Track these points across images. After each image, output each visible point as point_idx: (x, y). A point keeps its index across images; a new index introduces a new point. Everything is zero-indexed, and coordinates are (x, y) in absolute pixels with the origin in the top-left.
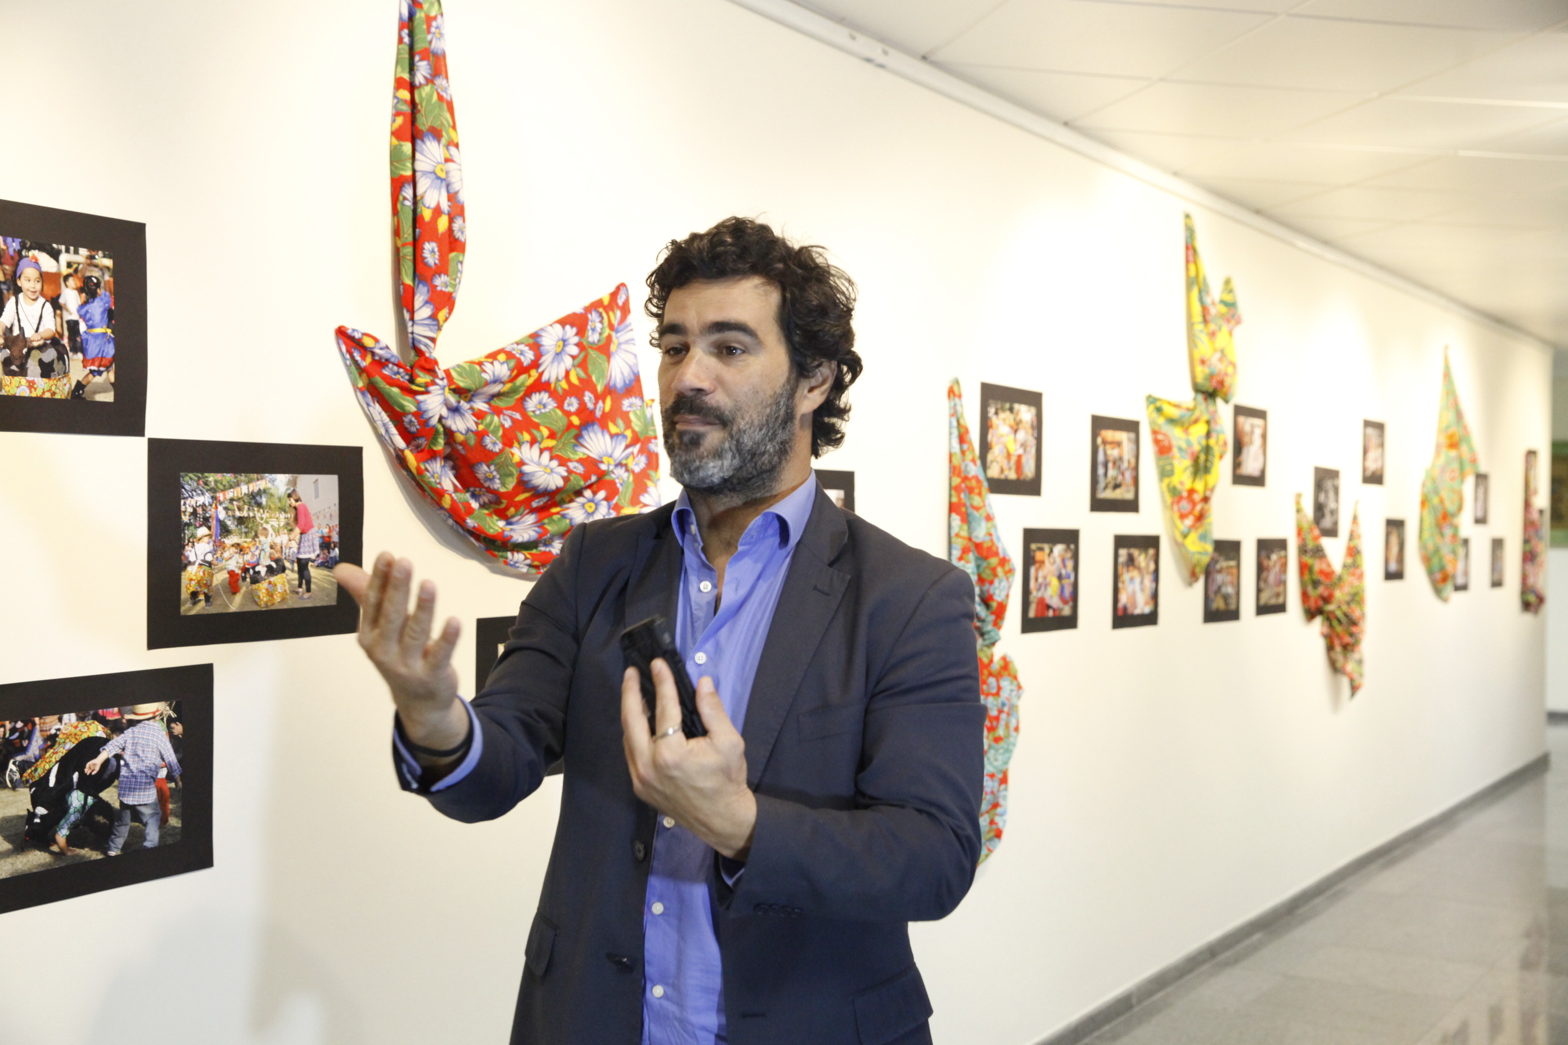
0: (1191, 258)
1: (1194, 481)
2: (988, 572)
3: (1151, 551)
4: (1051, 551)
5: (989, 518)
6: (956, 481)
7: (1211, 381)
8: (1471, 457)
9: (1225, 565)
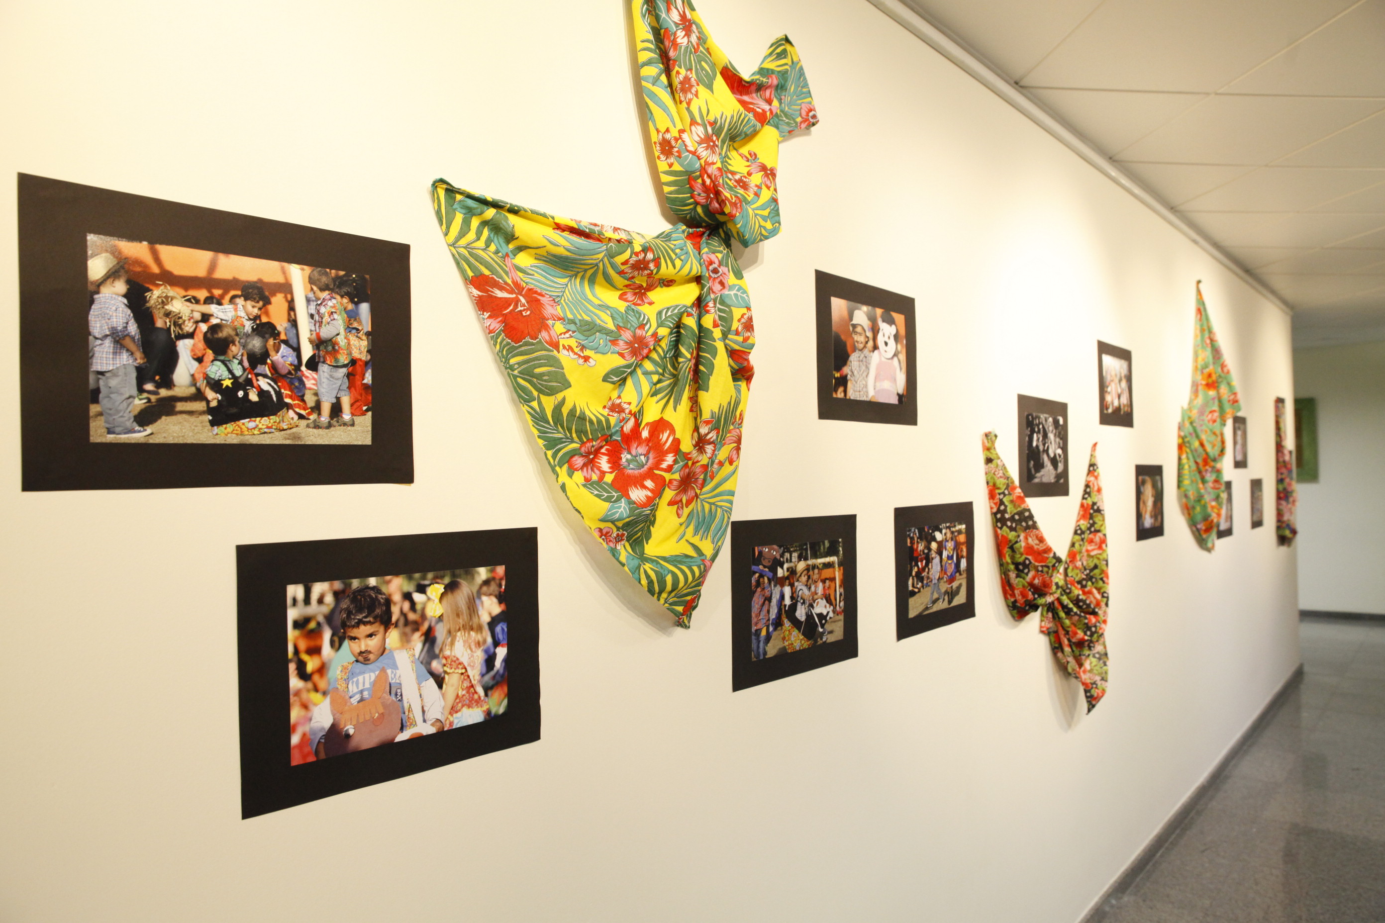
7: (692, 188)
8: (1232, 397)
9: (801, 566)
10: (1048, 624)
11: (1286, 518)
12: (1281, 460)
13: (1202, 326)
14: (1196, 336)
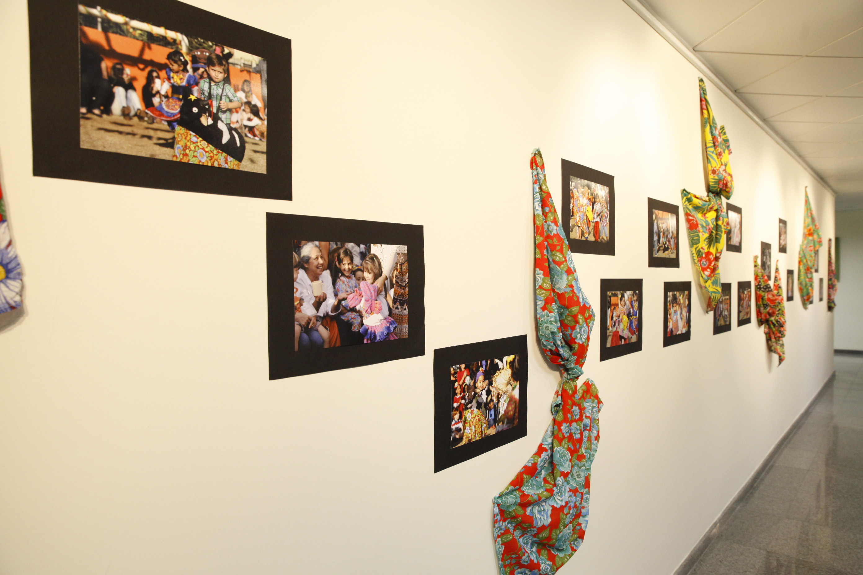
0: (704, 107)
1: (709, 247)
2: (570, 318)
3: (686, 292)
4: (623, 296)
5: (570, 272)
6: (540, 239)
7: (719, 184)
8: (819, 240)
9: (724, 298)
10: (767, 330)
11: (832, 298)
12: (830, 269)
13: (807, 207)
14: (805, 212)
